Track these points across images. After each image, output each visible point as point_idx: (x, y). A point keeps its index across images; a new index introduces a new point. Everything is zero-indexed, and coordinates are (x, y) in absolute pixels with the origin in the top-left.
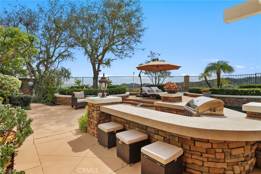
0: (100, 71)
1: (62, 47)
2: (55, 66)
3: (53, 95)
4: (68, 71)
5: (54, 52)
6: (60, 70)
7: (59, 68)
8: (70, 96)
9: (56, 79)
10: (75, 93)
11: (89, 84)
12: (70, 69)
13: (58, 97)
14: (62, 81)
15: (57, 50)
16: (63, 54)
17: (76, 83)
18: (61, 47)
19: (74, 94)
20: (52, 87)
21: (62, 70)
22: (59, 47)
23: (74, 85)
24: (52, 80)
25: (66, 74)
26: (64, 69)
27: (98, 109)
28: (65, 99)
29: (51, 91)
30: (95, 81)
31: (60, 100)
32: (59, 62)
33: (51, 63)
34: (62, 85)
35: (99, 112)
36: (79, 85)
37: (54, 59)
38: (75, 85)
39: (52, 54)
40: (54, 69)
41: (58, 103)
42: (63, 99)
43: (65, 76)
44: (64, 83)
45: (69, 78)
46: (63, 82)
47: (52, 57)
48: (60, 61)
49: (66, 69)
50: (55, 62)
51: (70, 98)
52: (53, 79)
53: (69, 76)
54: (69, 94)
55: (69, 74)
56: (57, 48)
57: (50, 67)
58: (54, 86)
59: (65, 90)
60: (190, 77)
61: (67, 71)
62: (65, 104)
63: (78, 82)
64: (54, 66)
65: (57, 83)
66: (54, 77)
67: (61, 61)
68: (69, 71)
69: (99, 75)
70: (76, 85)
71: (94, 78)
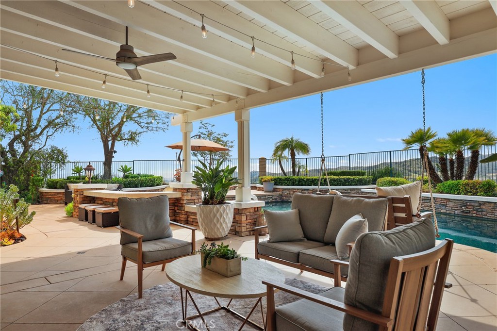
0: (115, 152)
1: (54, 110)
2: (40, 142)
3: (37, 189)
4: (62, 152)
5: (39, 120)
6: (50, 151)
7: (48, 148)
8: (63, 191)
9: (41, 165)
10: (69, 185)
11: (99, 172)
12: (66, 149)
13: (46, 193)
14: (52, 168)
15: (45, 117)
16: (56, 121)
17: (75, 171)
18: (51, 110)
19: (68, 187)
20: (36, 178)
21: (53, 151)
22: (48, 110)
23: (71, 175)
24: (36, 167)
25: (59, 156)
26: (56, 148)
27: (82, 193)
28: (55, 195)
29: (34, 184)
30: (106, 167)
31: (48, 196)
32: (47, 136)
33: (34, 137)
34: (52, 175)
35: (82, 196)
36: (79, 174)
37: (38, 131)
38: (73, 175)
39: (35, 123)
40: (40, 149)
41: (45, 202)
42: (52, 195)
43: (58, 161)
44: (56, 172)
45: (64, 163)
46: (54, 169)
47: (36, 128)
48: (49, 136)
49: (59, 149)
50: (40, 137)
51: (63, 193)
52: (38, 165)
53: (64, 160)
54: (62, 188)
55: (65, 157)
56: (46, 112)
57: (31, 146)
58: (38, 176)
59: (57, 182)
60: (267, 161)
61: (60, 152)
62: (56, 202)
63: (78, 170)
64: (38, 143)
65: (44, 171)
66: (39, 163)
67: (51, 135)
68: (64, 152)
69: (113, 158)
70: (75, 175)
71: (105, 164)
